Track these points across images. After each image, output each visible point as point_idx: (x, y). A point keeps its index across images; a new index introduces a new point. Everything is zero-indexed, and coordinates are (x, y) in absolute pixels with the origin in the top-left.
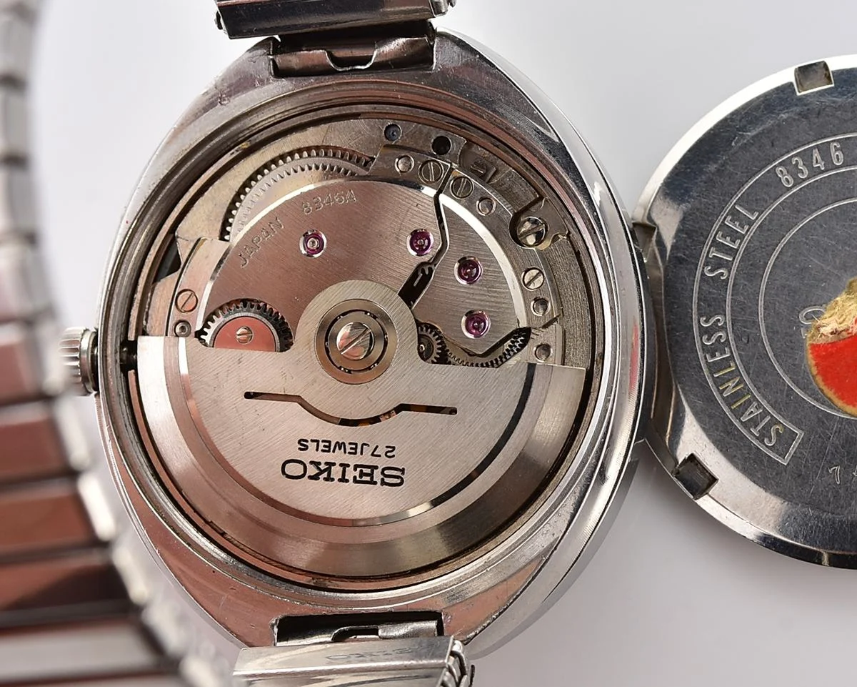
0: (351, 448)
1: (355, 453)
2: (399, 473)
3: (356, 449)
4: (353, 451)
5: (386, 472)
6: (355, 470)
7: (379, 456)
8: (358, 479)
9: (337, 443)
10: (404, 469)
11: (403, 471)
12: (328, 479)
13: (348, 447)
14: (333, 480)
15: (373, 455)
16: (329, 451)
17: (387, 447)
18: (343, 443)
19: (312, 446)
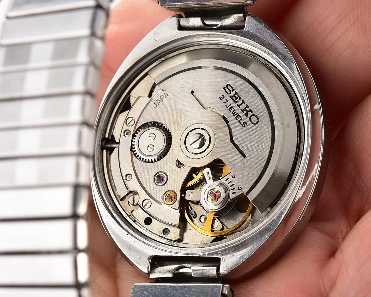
0: (232, 109)
1: (232, 107)
2: (226, 88)
3: (230, 108)
4: (232, 108)
5: (229, 92)
6: (237, 102)
7: (226, 99)
8: (239, 98)
9: (234, 115)
10: (223, 88)
11: (224, 88)
12: (247, 107)
13: (232, 111)
14: (246, 105)
15: (228, 101)
16: (239, 115)
17: (221, 100)
18: (232, 113)
19: (242, 122)
